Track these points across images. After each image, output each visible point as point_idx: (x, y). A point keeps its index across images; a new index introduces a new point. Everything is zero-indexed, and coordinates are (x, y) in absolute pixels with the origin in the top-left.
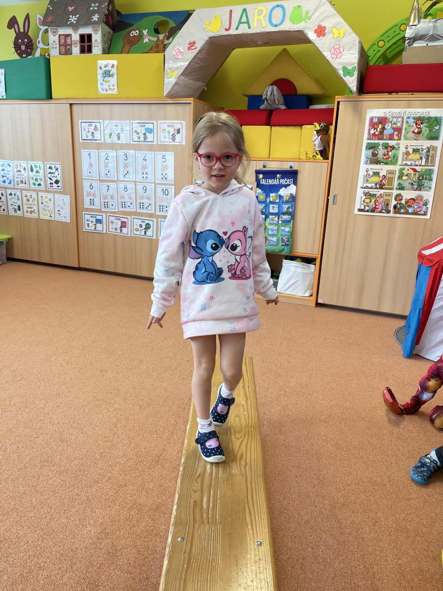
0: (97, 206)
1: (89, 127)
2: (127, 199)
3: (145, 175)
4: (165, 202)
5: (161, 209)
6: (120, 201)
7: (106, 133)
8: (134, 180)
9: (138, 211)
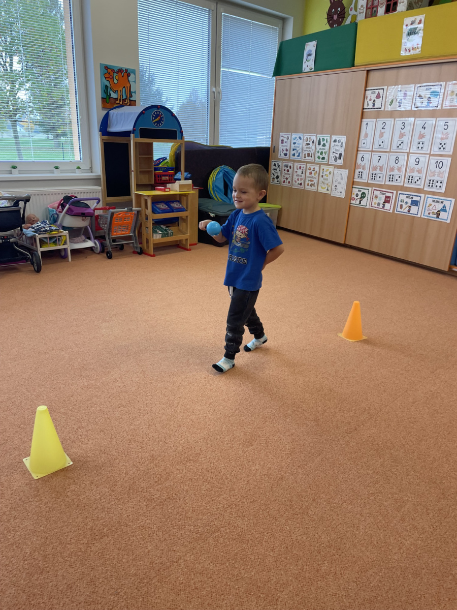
0: (365, 179)
1: (372, 95)
2: (396, 172)
3: (421, 145)
4: (436, 175)
5: (431, 185)
6: (388, 173)
7: (388, 100)
8: (408, 151)
9: (405, 185)
